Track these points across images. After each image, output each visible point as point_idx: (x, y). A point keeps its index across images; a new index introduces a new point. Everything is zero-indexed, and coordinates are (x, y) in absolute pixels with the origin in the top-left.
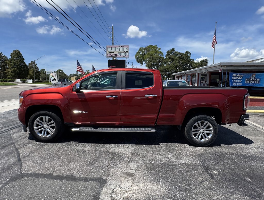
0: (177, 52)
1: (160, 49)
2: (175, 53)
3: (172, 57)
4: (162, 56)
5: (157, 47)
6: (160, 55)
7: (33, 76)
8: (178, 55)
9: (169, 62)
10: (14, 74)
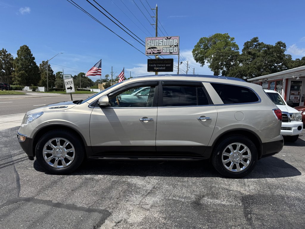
0: (262, 43)
1: (233, 39)
2: (259, 44)
3: (253, 52)
4: (237, 51)
5: (229, 37)
6: (233, 49)
7: (46, 82)
8: (263, 49)
9: (248, 59)
10: (21, 79)
